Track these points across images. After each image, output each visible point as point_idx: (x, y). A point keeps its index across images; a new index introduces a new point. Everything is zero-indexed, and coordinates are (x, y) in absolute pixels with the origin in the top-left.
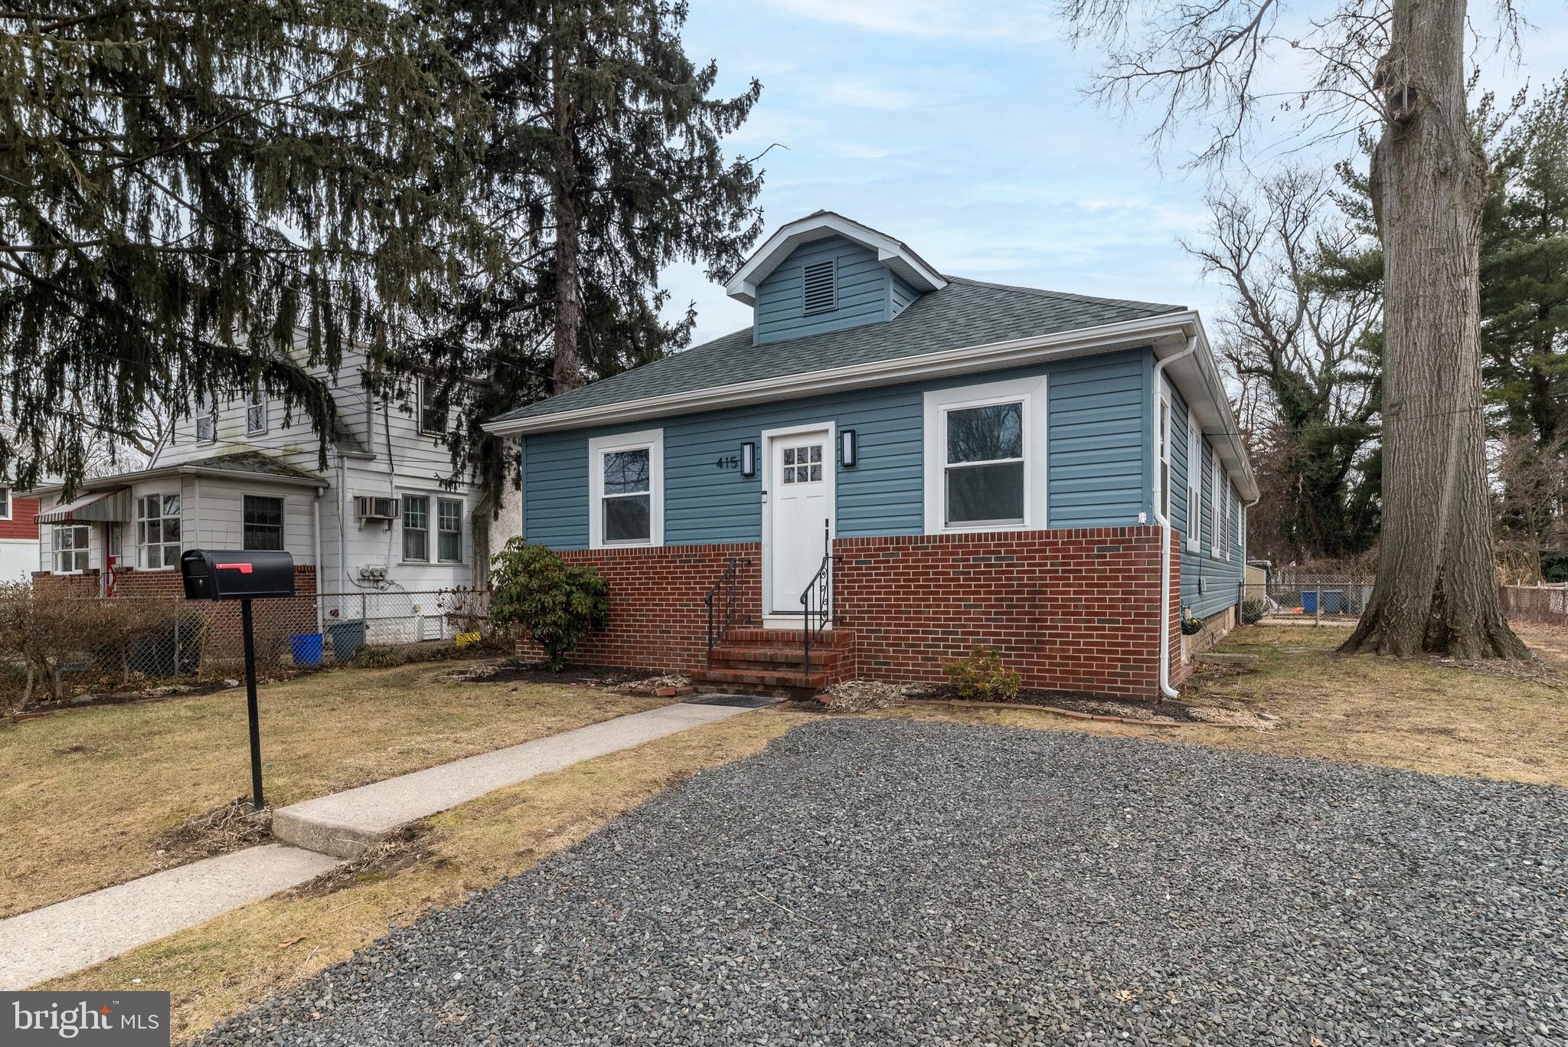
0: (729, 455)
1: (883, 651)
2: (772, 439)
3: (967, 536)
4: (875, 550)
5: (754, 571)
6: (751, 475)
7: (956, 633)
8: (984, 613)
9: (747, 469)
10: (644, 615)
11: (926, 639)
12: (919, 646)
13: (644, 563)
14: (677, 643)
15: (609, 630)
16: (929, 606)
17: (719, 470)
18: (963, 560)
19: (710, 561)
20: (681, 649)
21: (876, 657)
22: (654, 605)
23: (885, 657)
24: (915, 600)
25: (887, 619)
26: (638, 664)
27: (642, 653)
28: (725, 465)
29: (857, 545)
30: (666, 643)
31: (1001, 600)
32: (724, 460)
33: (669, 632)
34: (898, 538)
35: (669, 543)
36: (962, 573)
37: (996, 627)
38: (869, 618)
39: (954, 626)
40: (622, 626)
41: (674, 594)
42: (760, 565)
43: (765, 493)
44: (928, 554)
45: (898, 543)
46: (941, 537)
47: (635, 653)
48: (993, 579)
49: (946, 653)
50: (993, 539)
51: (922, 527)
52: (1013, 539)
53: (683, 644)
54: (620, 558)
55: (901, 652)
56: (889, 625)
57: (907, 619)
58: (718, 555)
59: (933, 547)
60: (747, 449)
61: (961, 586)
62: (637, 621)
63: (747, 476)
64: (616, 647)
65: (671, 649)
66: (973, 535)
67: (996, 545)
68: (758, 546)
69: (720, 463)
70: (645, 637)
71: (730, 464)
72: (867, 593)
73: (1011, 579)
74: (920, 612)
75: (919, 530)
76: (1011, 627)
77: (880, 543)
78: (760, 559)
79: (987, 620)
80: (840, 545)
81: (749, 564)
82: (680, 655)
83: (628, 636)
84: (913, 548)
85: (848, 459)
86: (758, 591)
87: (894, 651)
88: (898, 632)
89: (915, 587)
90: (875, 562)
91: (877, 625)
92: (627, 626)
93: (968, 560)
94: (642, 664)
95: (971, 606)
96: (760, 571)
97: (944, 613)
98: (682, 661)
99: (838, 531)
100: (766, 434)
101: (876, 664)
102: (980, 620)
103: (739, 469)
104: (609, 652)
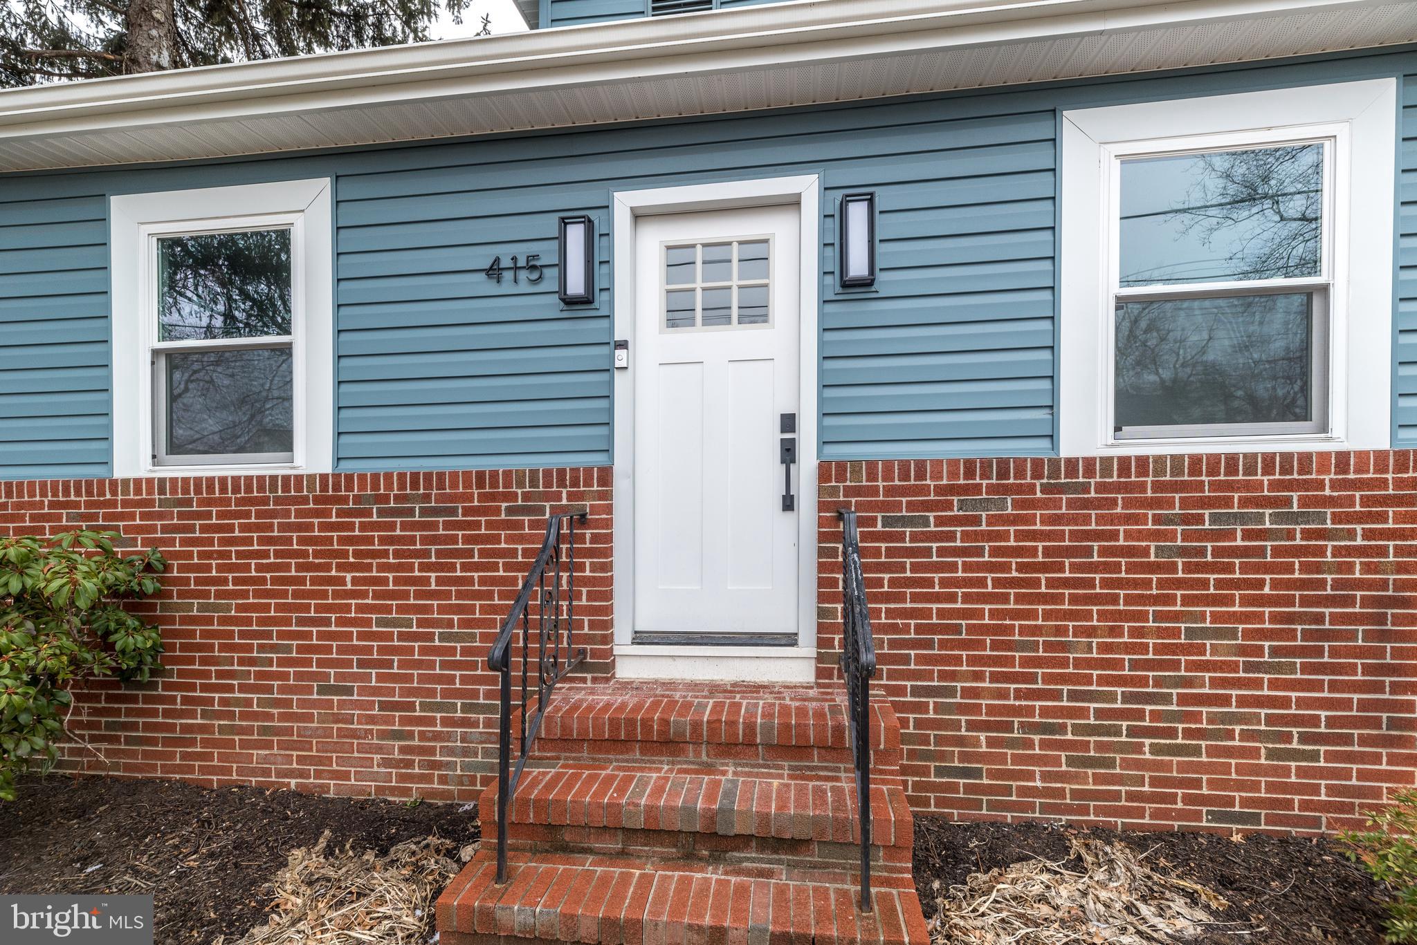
0: (522, 251)
1: (960, 741)
2: (639, 216)
3: (1196, 460)
4: (940, 490)
5: (595, 539)
6: (586, 301)
7: (1166, 699)
8: (1243, 651)
9: (576, 285)
10: (273, 648)
11: (1083, 713)
12: (1062, 729)
13: (273, 514)
14: (372, 720)
15: (167, 687)
16: (1091, 632)
17: (491, 288)
18: (1185, 520)
19: (467, 511)
20: (383, 735)
21: (942, 756)
22: (301, 622)
23: (964, 757)
24: (1048, 615)
25: (972, 661)
26: (254, 772)
27: (268, 745)
28: (508, 275)
29: (888, 476)
30: (337, 719)
31: (1291, 618)
32: (507, 262)
33: (349, 691)
34: (1003, 464)
35: (347, 467)
36: (1183, 552)
37: (1274, 684)
38: (921, 659)
39: (1159, 682)
40: (207, 674)
41: (364, 595)
42: (608, 524)
43: (623, 345)
44: (1087, 504)
45: (1003, 474)
46: (1106, 461)
47: (245, 744)
48: (1268, 568)
49: (1138, 748)
50: (1268, 469)
51: (1052, 437)
52: (1323, 469)
53: (389, 721)
54: (201, 502)
55: (1012, 744)
56: (978, 676)
57: (1026, 662)
58: (493, 497)
59: (1101, 488)
60: (576, 234)
61: (1179, 584)
62: (252, 662)
63: (571, 302)
64: (186, 729)
65: (354, 734)
66: (1214, 460)
67: (1274, 485)
68: (606, 476)
69: (494, 271)
70: (277, 703)
71: (523, 275)
72: (915, 598)
73: (1318, 568)
74: (1064, 647)
75: (1046, 443)
76: (1317, 686)
77: (953, 474)
78: (609, 509)
79: (1249, 667)
80: (841, 477)
81: (583, 521)
82: (379, 749)
83: (223, 702)
84: (1046, 489)
85: (858, 266)
86: (603, 590)
87: (991, 742)
88: (1003, 694)
89: (1051, 583)
90: (940, 521)
91: (943, 676)
92: (220, 674)
93: (1199, 519)
94: (266, 772)
95: (1205, 633)
96: (609, 538)
97: (1128, 648)
98: (386, 763)
99: (823, 443)
100: (624, 201)
101: (940, 772)
102: (1233, 667)
103: (550, 283)
104: (167, 742)
